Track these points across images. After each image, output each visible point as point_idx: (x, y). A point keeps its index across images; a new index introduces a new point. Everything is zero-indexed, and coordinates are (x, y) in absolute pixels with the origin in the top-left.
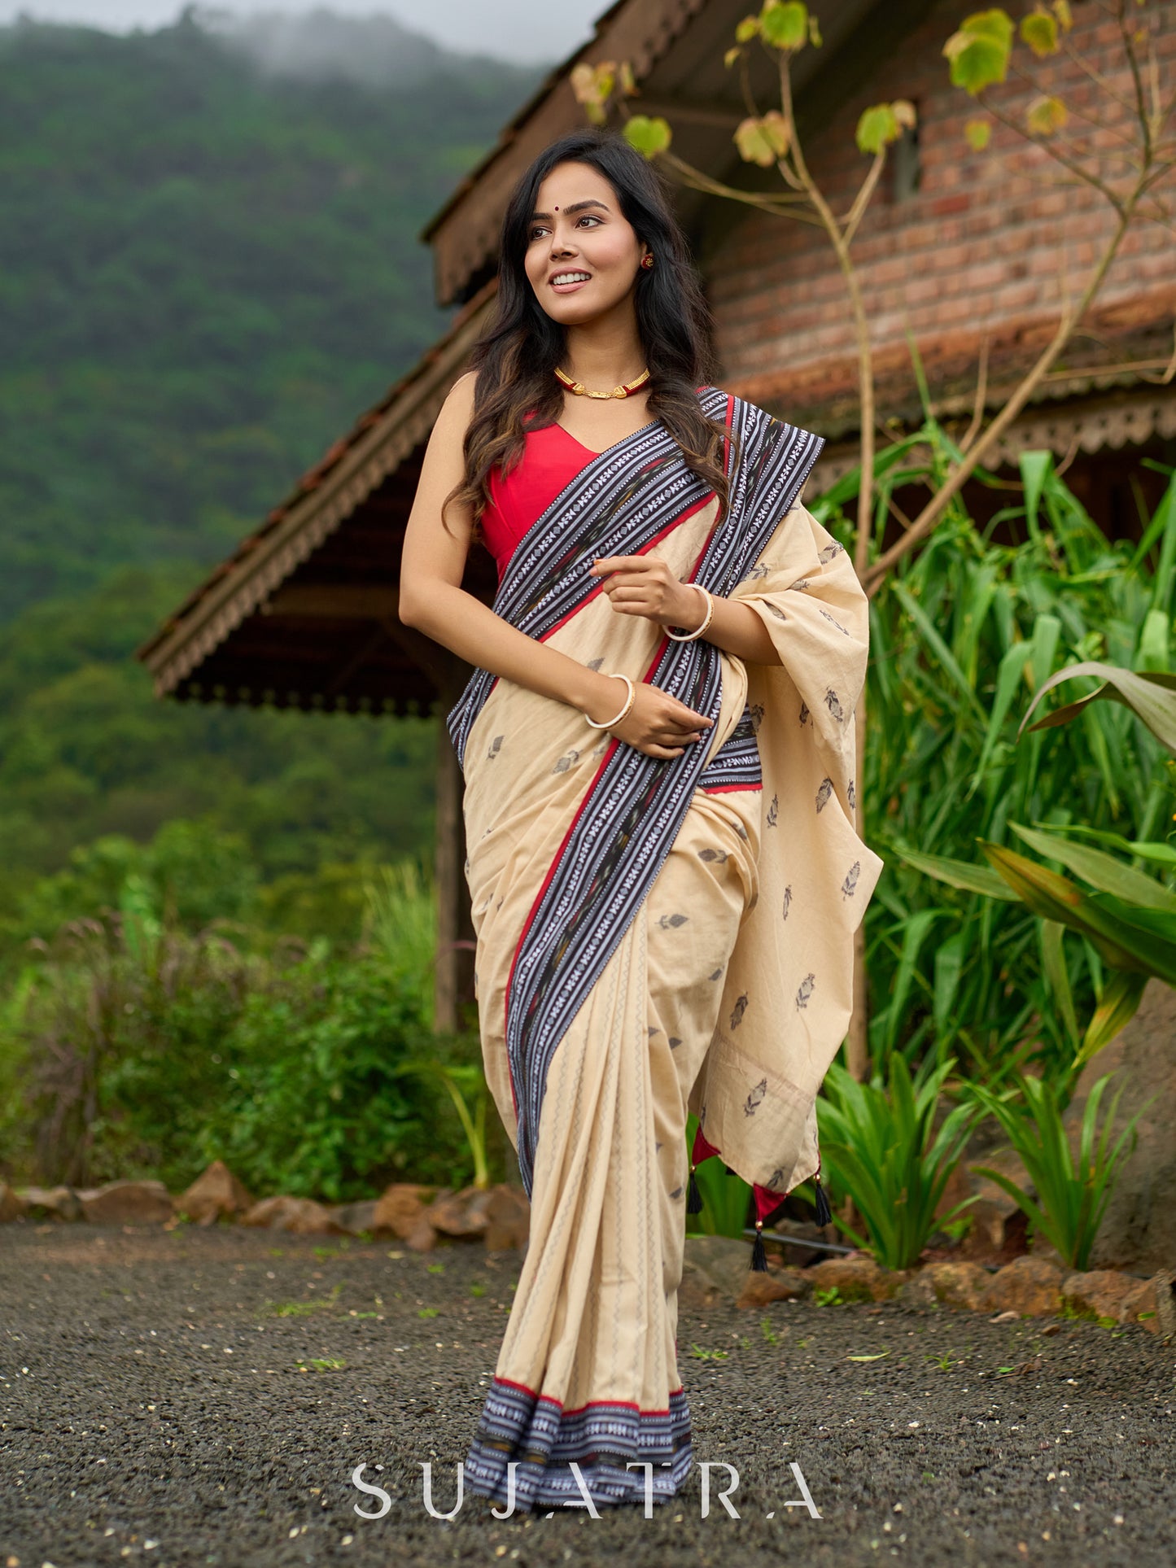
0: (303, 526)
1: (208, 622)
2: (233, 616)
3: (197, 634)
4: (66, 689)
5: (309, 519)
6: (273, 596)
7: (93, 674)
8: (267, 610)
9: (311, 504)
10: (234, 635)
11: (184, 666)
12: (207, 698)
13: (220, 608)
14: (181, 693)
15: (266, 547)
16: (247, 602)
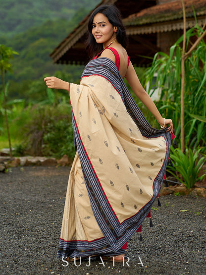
0: (80, 32)
1: (62, 50)
2: (67, 49)
3: (60, 52)
4: (37, 43)
5: (81, 30)
6: (74, 45)
7: (42, 40)
8: (74, 47)
9: (81, 28)
10: (67, 52)
11: (58, 57)
12: (62, 63)
13: (65, 47)
14: (58, 62)
15: (73, 36)
16: (69, 46)
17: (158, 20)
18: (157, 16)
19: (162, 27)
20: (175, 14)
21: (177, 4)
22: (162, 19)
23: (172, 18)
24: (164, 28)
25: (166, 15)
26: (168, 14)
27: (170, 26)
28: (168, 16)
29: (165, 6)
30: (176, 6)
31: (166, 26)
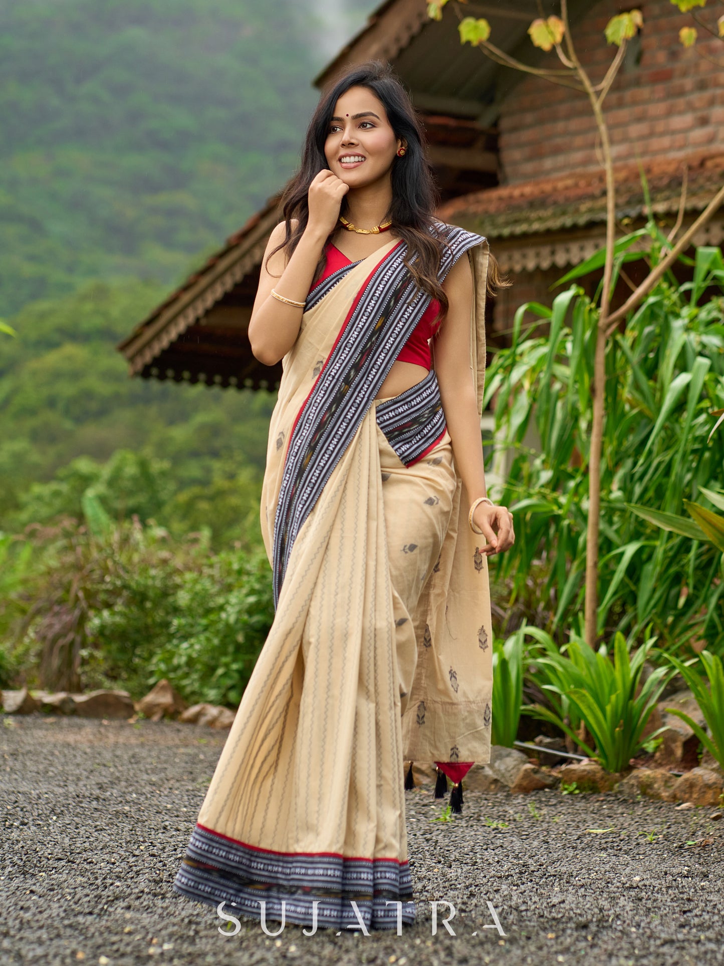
0: (229, 269)
1: (165, 329)
2: (181, 326)
3: (157, 336)
4: (52, 359)
5: (234, 264)
6: (208, 313)
7: (70, 349)
8: (203, 322)
9: (235, 255)
10: (181, 337)
11: (148, 357)
12: (162, 377)
13: (173, 320)
14: (145, 373)
15: (204, 281)
16: (191, 317)
17: (506, 232)
18: (501, 219)
19: (517, 255)
20: (564, 213)
21: (569, 182)
22: (520, 229)
23: (555, 224)
24: (524, 256)
25: (533, 215)
26: (542, 213)
27: (545, 251)
28: (540, 219)
29: (528, 190)
30: (567, 188)
31: (531, 253)
